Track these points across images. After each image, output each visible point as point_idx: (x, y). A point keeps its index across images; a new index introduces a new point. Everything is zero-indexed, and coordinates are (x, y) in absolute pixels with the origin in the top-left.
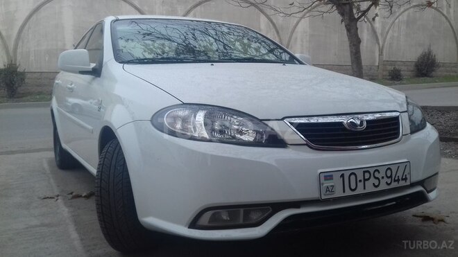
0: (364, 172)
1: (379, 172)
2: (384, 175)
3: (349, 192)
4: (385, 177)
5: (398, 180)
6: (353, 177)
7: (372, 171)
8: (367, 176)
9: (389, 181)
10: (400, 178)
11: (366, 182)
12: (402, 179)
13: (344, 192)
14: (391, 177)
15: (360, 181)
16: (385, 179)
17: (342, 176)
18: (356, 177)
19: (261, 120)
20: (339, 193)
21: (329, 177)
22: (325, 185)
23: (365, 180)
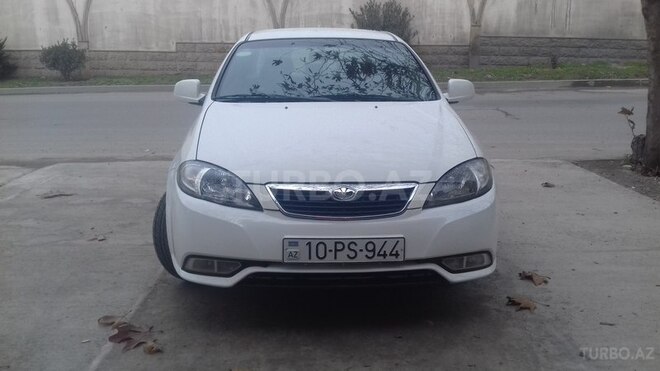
0: (336, 243)
1: (356, 244)
2: (364, 248)
3: (315, 260)
4: (365, 250)
5: (385, 255)
6: (321, 247)
7: (346, 243)
8: (340, 247)
9: (370, 255)
10: (388, 253)
11: (338, 253)
12: (391, 254)
13: (310, 258)
14: (374, 250)
15: (331, 251)
16: (365, 252)
17: (309, 244)
18: (325, 245)
19: (246, 184)
20: (304, 259)
21: (294, 243)
22: (289, 250)
23: (336, 250)
